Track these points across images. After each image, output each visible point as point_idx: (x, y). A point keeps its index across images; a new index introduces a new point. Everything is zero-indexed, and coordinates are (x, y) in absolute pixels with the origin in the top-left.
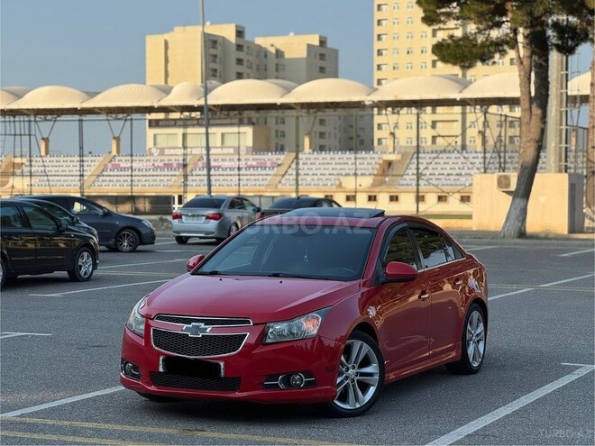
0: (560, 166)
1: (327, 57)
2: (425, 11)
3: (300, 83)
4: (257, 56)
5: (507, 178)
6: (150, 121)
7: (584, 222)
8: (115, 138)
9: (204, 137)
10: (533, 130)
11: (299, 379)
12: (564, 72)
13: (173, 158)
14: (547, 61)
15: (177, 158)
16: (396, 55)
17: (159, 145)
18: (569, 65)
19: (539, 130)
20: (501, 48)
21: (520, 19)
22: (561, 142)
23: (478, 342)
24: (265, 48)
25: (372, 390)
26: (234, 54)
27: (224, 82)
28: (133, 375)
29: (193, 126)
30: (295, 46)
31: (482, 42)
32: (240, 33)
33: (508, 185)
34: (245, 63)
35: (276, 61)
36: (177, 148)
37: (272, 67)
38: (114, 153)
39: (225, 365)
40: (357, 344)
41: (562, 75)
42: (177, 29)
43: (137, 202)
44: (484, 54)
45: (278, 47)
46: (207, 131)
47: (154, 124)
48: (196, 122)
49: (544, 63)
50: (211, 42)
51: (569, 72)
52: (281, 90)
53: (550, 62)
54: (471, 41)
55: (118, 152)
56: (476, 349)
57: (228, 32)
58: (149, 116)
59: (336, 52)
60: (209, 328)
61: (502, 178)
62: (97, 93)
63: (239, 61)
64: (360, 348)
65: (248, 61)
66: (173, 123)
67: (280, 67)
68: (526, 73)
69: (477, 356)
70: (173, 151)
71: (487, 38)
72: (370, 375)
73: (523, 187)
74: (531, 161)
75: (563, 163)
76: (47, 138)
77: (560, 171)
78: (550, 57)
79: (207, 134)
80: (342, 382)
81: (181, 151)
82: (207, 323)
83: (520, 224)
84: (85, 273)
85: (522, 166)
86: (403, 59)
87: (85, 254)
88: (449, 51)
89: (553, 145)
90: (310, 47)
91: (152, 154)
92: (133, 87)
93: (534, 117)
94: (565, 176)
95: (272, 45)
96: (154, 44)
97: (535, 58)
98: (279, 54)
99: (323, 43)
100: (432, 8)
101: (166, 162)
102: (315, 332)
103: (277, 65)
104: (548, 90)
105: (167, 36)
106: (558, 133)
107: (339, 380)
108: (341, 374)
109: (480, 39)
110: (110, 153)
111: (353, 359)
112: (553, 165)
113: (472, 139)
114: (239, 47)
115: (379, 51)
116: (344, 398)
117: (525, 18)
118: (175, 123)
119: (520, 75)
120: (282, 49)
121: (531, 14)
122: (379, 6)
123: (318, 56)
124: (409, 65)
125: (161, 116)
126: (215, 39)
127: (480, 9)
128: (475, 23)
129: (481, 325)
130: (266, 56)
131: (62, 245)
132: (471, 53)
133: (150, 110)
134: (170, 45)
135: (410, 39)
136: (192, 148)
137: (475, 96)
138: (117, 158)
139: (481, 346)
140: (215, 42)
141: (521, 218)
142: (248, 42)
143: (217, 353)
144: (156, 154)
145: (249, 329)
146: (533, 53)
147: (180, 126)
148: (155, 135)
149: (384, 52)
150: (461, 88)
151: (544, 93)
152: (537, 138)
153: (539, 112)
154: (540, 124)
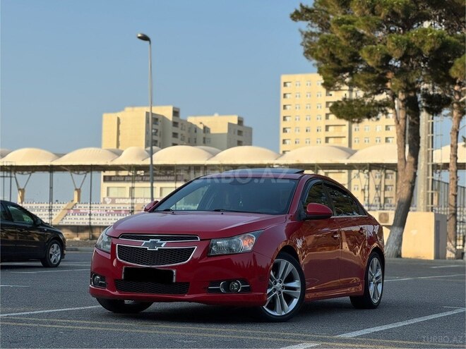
0: (427, 208)
1: (244, 134)
2: (324, 79)
3: (223, 150)
4: (189, 131)
5: (386, 215)
6: (105, 177)
7: (446, 253)
8: (76, 189)
9: (150, 190)
10: (408, 174)
11: (237, 286)
12: (430, 135)
13: (122, 206)
14: (418, 120)
15: (125, 206)
16: (297, 132)
17: (112, 195)
18: (434, 130)
19: (412, 174)
20: (383, 109)
21: (398, 85)
22: (428, 189)
23: (378, 283)
24: (196, 125)
25: (295, 302)
26: (171, 129)
27: (162, 148)
28: (101, 284)
29: (138, 181)
30: (219, 124)
31: (368, 103)
32: (176, 113)
33: (387, 221)
34: (179, 136)
35: (204, 135)
36: (125, 198)
37: (200, 140)
38: (76, 201)
39: (177, 272)
40: (284, 263)
41: (429, 137)
42: (128, 109)
43: (94, 231)
44: (370, 113)
45: (206, 124)
46: (152, 185)
47: (107, 179)
48: (140, 178)
49: (416, 122)
50: (154, 120)
51: (434, 135)
52: (207, 154)
53: (421, 121)
54: (360, 102)
55: (79, 200)
56: (376, 289)
57: (166, 112)
58: (103, 174)
59: (250, 130)
60: (164, 243)
61: (383, 216)
62: (64, 155)
63: (175, 135)
64: (286, 266)
65: (182, 135)
66: (122, 179)
67: (206, 140)
68: (402, 131)
69: (376, 295)
70: (122, 201)
71: (372, 101)
72: (294, 289)
73: (399, 218)
74: (406, 198)
75: (430, 205)
76: (24, 189)
77: (428, 211)
78: (421, 117)
79: (152, 187)
80: (271, 293)
81: (130, 201)
82: (163, 239)
83: (397, 248)
84: (55, 261)
85: (399, 202)
86: (303, 136)
87: (55, 245)
88: (343, 110)
89: (422, 191)
90: (230, 125)
91: (105, 202)
92: (92, 150)
93: (408, 164)
94: (432, 215)
95: (201, 123)
96: (109, 120)
97: (409, 118)
98: (206, 130)
99: (240, 122)
100: (330, 76)
101: (117, 209)
102: (250, 249)
103: (204, 138)
104: (419, 143)
105: (119, 115)
106: (426, 182)
107: (269, 291)
108: (270, 286)
109: (368, 101)
110: (72, 201)
111: (280, 276)
112: (422, 207)
113: (356, 187)
114: (175, 124)
115: (284, 129)
116: (272, 307)
117: (402, 85)
118: (124, 179)
119: (397, 133)
120: (208, 126)
121: (406, 81)
122: (285, 95)
123: (236, 132)
124: (308, 141)
125: (113, 173)
126: (156, 117)
127: (367, 78)
128: (363, 90)
129: (380, 270)
130: (196, 131)
131: (37, 239)
132: (360, 111)
133: (105, 168)
134: (121, 121)
135: (308, 120)
136: (137, 198)
137: (359, 162)
138: (78, 205)
139: (380, 287)
140: (157, 119)
141: (398, 243)
142: (181, 120)
143: (170, 263)
144: (108, 203)
145: (197, 244)
146: (408, 113)
147: (128, 181)
148: (108, 188)
149: (288, 130)
150: (349, 155)
151: (416, 145)
152: (411, 179)
153: (412, 159)
154: (413, 170)
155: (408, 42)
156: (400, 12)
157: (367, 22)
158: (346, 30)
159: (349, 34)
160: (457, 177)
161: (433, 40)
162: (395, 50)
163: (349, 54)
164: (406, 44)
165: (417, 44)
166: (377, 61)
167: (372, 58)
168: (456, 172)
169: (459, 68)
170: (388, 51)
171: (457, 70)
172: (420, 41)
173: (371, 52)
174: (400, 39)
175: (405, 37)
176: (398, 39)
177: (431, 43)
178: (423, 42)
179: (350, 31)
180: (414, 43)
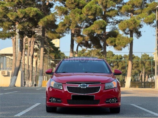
21: (20, 27)
33: (4, 74)
39: (95, 96)
49: (22, 40)
60: (88, 85)
61: (3, 72)
68: (14, 43)
71: (9, 32)
73: (16, 73)
74: (18, 66)
94: (20, 72)
121: (23, 26)
132: (5, 35)
145: (100, 85)
151: (22, 48)
152: (20, 60)
153: (21, 53)
154: (21, 56)
155: (25, 12)
156: (22, 1)
157: (10, 4)
158: (2, 6)
159: (4, 8)
160: (25, 59)
161: (34, 12)
162: (20, 15)
163: (3, 15)
164: (24, 13)
165: (28, 13)
166: (14, 18)
167: (12, 17)
168: (25, 57)
169: (42, 22)
170: (18, 15)
171: (41, 23)
172: (29, 12)
173: (12, 15)
174: (23, 11)
175: (24, 10)
176: (22, 11)
177: (33, 13)
178: (30, 13)
179: (4, 7)
180: (27, 13)
